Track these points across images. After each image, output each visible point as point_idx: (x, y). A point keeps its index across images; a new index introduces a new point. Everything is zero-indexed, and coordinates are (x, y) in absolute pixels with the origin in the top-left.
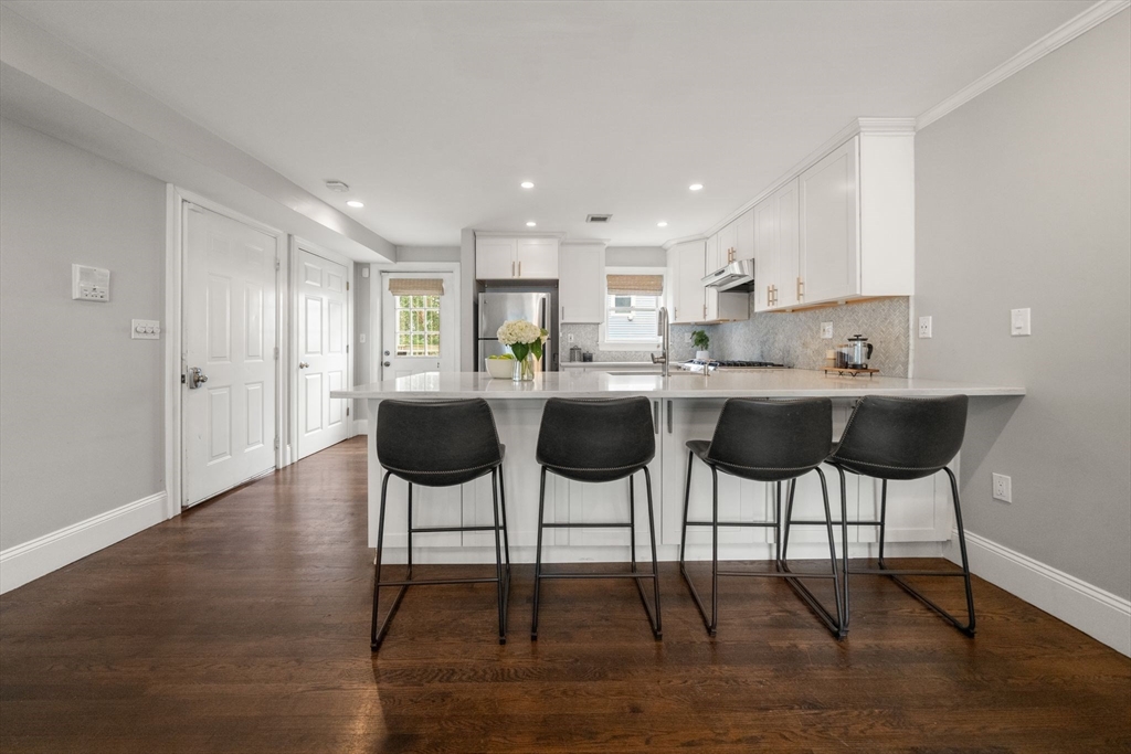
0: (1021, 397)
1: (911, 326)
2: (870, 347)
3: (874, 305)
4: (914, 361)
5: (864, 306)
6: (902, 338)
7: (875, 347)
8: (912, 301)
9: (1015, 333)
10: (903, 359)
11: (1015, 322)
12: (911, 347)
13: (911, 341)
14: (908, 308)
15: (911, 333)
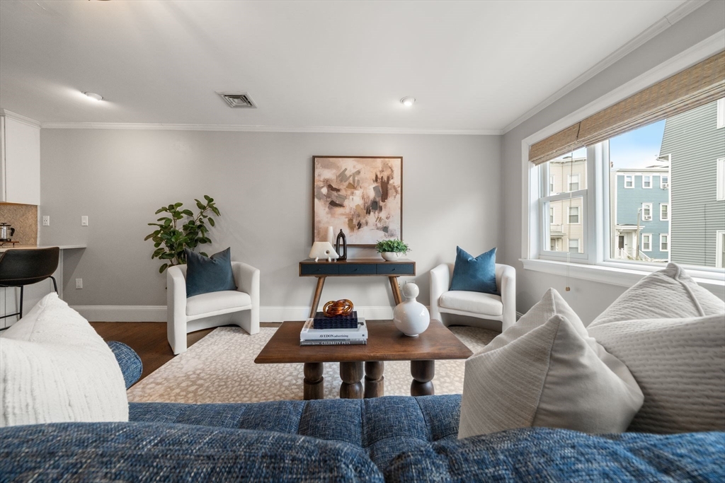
0: (84, 249)
1: (39, 220)
2: (13, 230)
3: (15, 207)
4: (40, 237)
5: (8, 207)
6: (34, 226)
7: (17, 230)
8: (39, 208)
9: (83, 224)
10: (33, 236)
11: (83, 221)
12: (39, 230)
13: (39, 227)
14: (37, 211)
15: (38, 223)
